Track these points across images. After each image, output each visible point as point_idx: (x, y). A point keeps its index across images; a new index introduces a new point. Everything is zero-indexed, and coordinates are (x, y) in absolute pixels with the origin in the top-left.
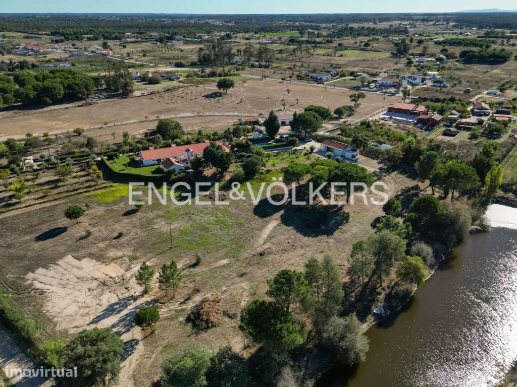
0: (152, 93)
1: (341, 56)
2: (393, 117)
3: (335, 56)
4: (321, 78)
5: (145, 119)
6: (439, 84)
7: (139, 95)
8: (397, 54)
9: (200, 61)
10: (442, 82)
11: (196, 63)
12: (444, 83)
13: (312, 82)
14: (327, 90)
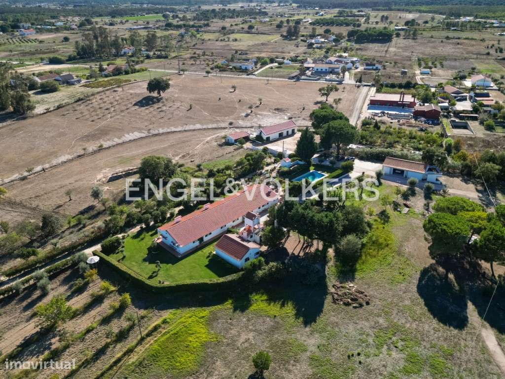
0: (59, 107)
1: (236, 40)
2: (386, 112)
3: (229, 41)
4: (246, 68)
5: (82, 152)
6: (371, 67)
7: (42, 112)
8: (288, 36)
9: (78, 54)
10: (374, 65)
11: (75, 57)
12: (376, 65)
13: (241, 73)
14: (270, 82)
